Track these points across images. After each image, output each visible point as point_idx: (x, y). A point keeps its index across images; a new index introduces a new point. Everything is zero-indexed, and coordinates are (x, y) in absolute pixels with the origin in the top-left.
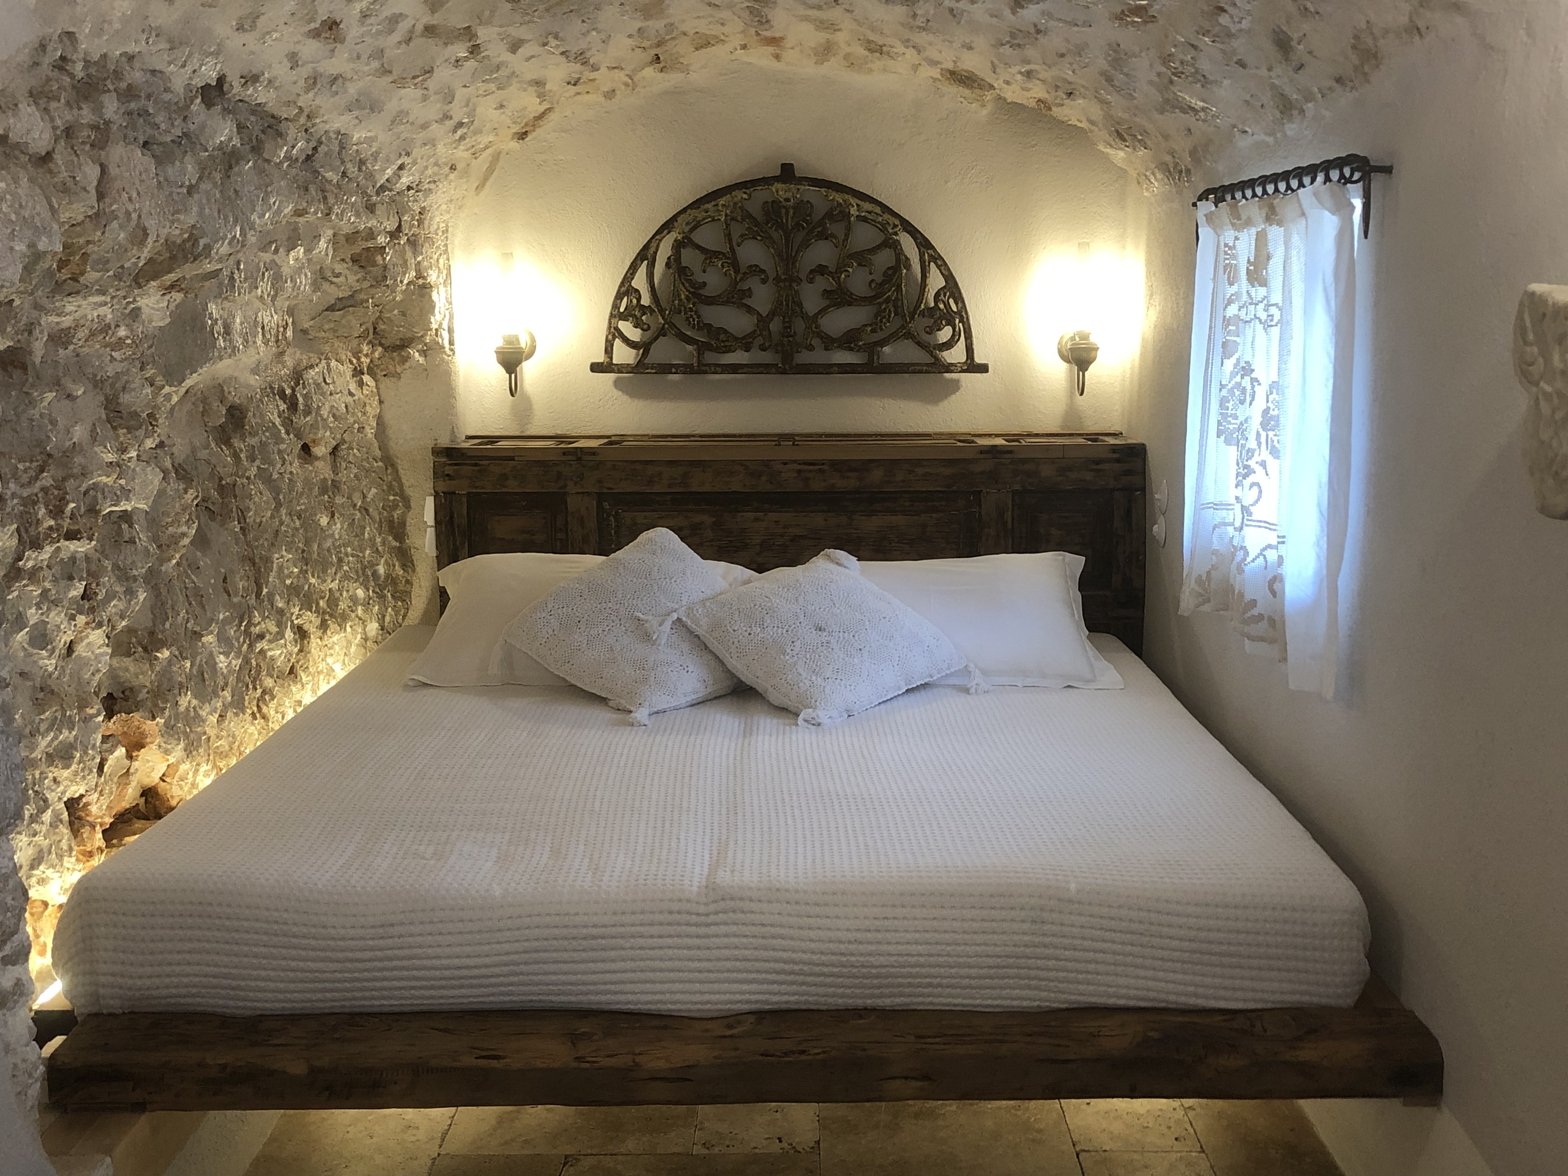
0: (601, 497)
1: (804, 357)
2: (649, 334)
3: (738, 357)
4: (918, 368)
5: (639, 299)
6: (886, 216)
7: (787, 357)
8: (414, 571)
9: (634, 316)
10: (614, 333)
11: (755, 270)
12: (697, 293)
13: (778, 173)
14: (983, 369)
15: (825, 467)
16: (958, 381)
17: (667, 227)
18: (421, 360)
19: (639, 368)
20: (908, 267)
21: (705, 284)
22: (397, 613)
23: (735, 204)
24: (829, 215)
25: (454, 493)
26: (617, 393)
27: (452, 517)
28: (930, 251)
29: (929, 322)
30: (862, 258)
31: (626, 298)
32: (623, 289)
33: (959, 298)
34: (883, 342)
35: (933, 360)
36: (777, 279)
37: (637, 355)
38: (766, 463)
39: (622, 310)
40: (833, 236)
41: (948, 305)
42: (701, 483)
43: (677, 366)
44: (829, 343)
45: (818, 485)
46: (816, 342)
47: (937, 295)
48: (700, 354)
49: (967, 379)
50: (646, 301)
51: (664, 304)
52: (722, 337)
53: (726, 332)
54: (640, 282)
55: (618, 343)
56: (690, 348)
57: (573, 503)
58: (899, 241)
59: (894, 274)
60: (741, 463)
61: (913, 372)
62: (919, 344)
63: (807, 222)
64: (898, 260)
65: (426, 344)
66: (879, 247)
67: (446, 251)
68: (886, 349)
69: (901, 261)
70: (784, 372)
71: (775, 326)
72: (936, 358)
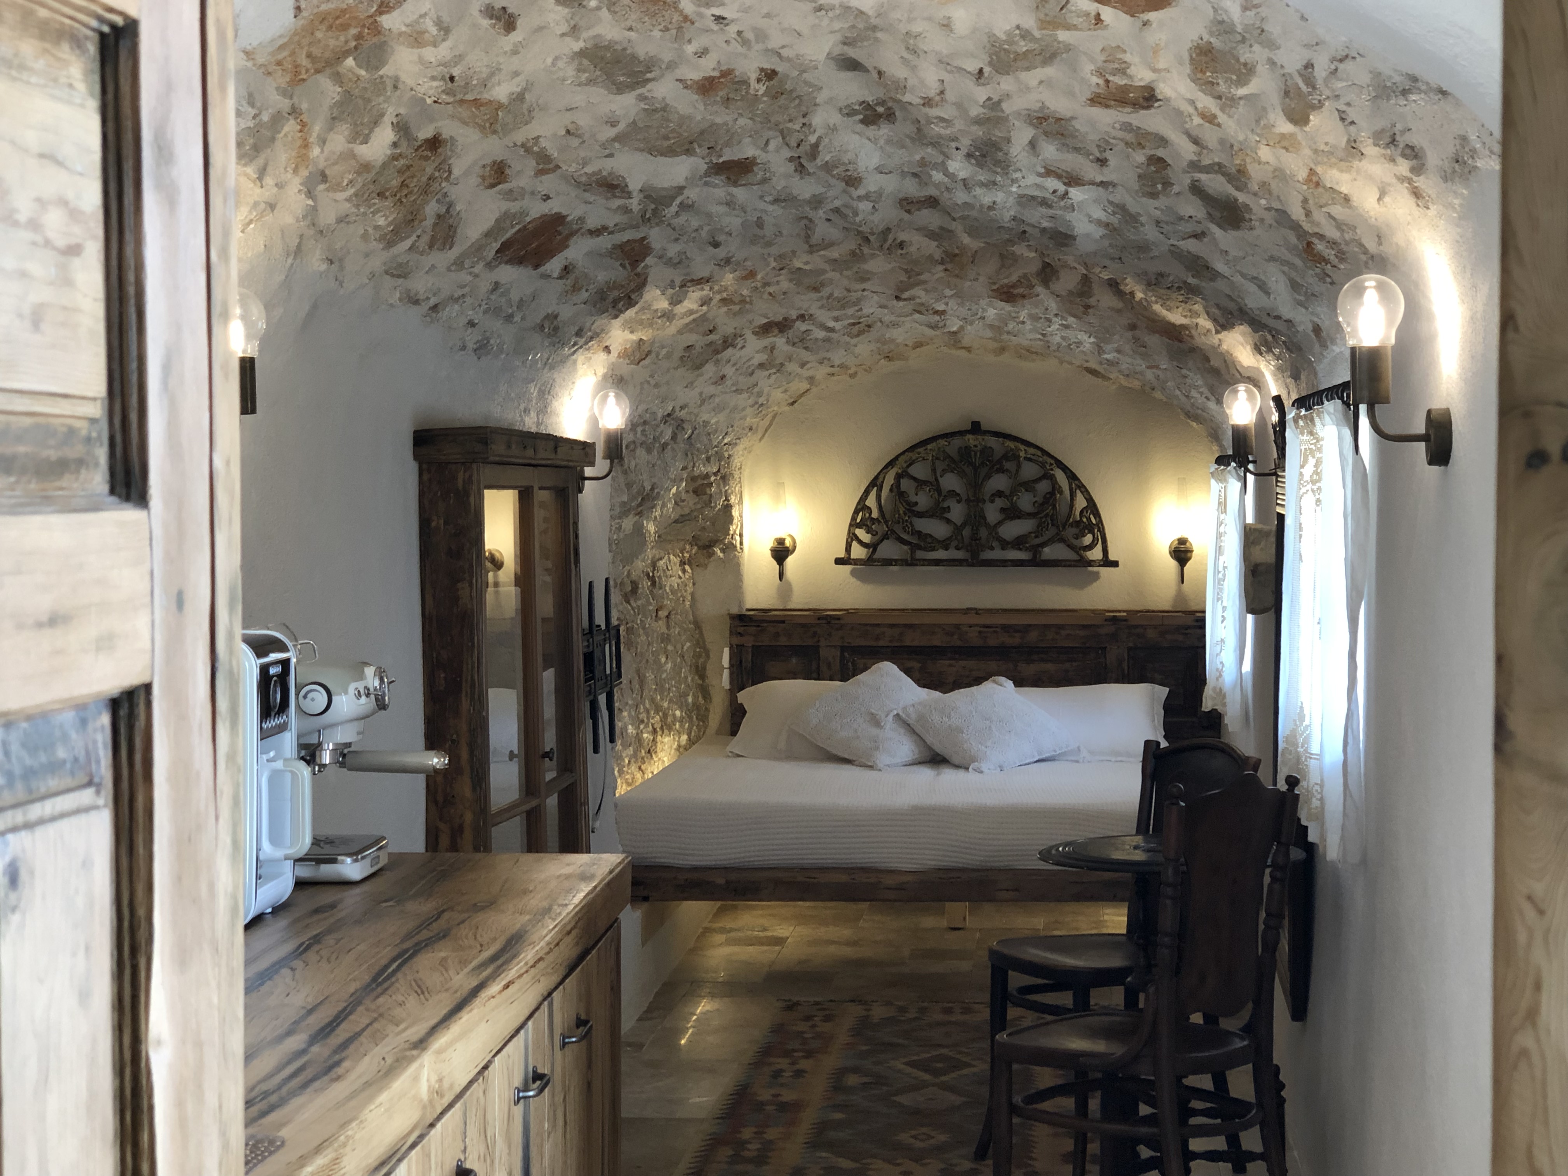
0: (843, 649)
1: (988, 555)
2: (877, 538)
3: (940, 554)
4: (1068, 563)
5: (870, 513)
6: (1045, 457)
7: (975, 554)
8: (711, 702)
9: (867, 525)
10: (852, 537)
11: (952, 494)
12: (912, 510)
13: (969, 427)
14: (1115, 564)
15: (998, 629)
16: (1098, 573)
17: (891, 464)
18: (721, 555)
19: (869, 561)
20: (1061, 492)
21: (916, 503)
22: (699, 731)
23: (939, 448)
24: (1005, 457)
25: (743, 646)
26: (853, 580)
27: (741, 662)
28: (1077, 482)
29: (1074, 530)
30: (1028, 486)
31: (861, 514)
32: (859, 507)
33: (1097, 515)
34: (1044, 544)
35: (1078, 558)
36: (968, 501)
37: (868, 552)
38: (957, 626)
39: (858, 521)
40: (1007, 470)
41: (1089, 519)
42: (912, 640)
43: (896, 561)
44: (1005, 545)
45: (992, 642)
46: (995, 544)
47: (1082, 512)
48: (913, 552)
49: (1104, 571)
50: (875, 514)
51: (887, 516)
52: (929, 540)
53: (931, 536)
54: (871, 502)
55: (855, 544)
56: (906, 547)
57: (823, 652)
58: (1054, 475)
59: (1051, 497)
60: (939, 626)
61: (1065, 566)
62: (1068, 546)
63: (989, 461)
64: (1054, 488)
65: (725, 544)
66: (1040, 479)
67: (740, 482)
68: (1046, 550)
69: (1055, 488)
70: (972, 565)
71: (966, 532)
72: (1081, 556)
